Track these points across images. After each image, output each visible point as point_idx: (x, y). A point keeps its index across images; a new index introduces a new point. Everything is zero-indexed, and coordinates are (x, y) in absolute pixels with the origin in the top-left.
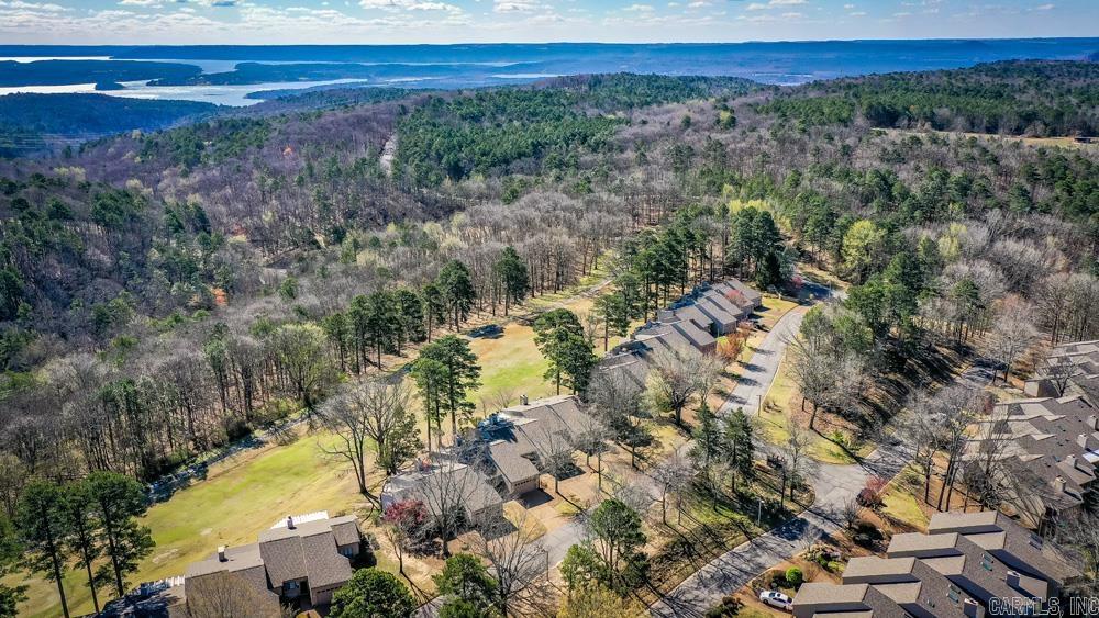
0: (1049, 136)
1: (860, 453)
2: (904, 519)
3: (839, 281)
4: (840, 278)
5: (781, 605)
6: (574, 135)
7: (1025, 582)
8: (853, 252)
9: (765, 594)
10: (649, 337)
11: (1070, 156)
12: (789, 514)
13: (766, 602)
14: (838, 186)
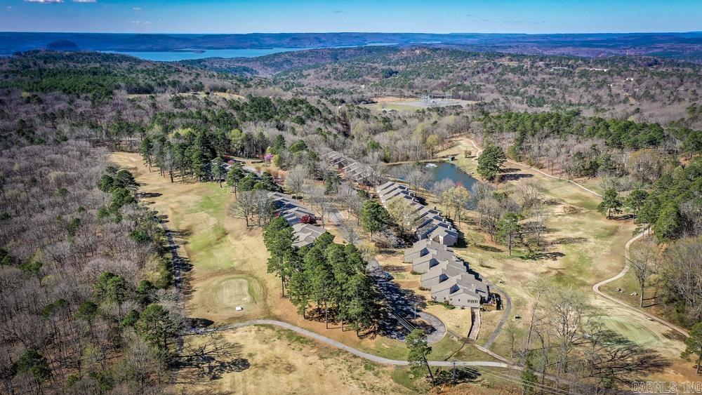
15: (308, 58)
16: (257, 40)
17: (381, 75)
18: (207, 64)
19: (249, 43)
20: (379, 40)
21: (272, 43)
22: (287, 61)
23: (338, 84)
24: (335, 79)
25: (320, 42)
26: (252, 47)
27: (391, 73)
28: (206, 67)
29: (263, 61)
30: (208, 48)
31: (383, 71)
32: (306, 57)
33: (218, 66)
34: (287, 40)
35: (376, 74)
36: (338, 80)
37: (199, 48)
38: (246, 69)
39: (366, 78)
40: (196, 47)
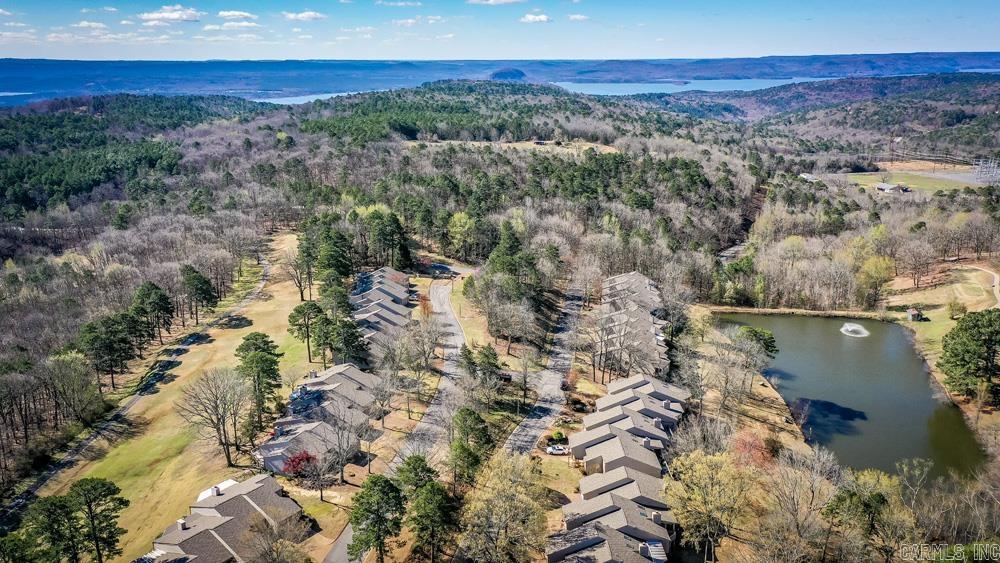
0: (517, 141)
1: (543, 363)
2: (591, 393)
3: (447, 259)
4: (446, 257)
5: (561, 452)
6: (139, 160)
7: (673, 406)
8: (458, 236)
9: (550, 449)
10: (368, 315)
11: (549, 156)
12: (529, 405)
13: (552, 454)
14: (422, 189)
15: (834, 93)
16: (772, 66)
17: (940, 121)
18: (672, 99)
19: (757, 71)
20: (982, 63)
21: (795, 69)
22: (799, 96)
23: (854, 135)
24: (852, 125)
25: (873, 68)
26: (762, 76)
27: (960, 117)
28: (667, 103)
29: (760, 96)
30: (695, 78)
31: (945, 114)
32: (831, 90)
33: (685, 102)
34: (818, 66)
35: (930, 119)
36: (857, 127)
37: (684, 77)
38: (727, 109)
39: (908, 124)
40: (679, 77)
